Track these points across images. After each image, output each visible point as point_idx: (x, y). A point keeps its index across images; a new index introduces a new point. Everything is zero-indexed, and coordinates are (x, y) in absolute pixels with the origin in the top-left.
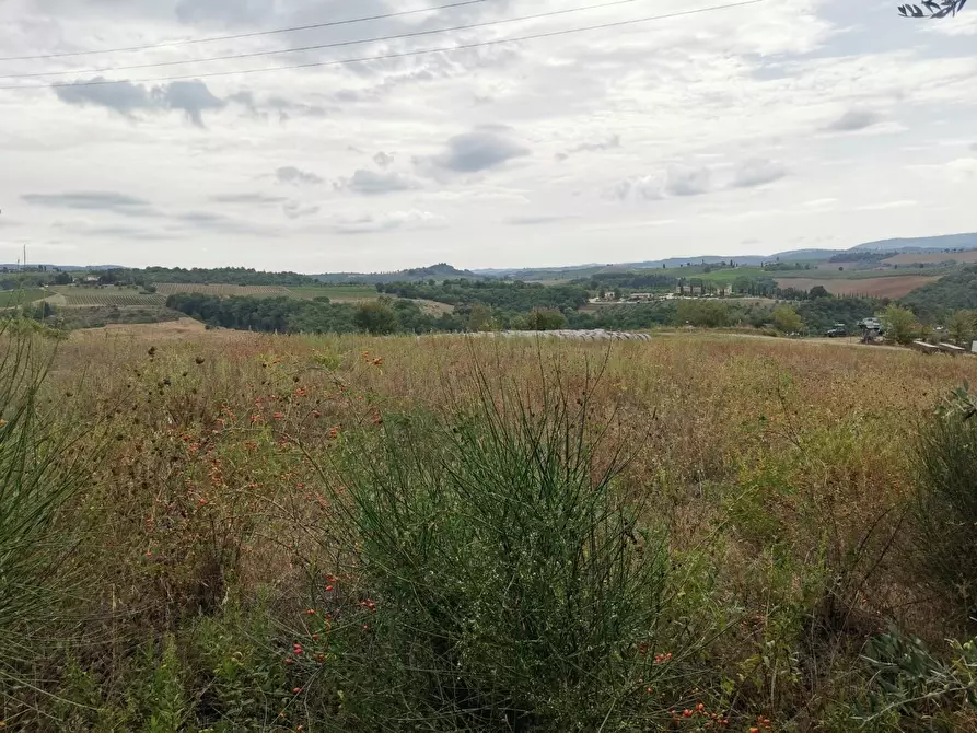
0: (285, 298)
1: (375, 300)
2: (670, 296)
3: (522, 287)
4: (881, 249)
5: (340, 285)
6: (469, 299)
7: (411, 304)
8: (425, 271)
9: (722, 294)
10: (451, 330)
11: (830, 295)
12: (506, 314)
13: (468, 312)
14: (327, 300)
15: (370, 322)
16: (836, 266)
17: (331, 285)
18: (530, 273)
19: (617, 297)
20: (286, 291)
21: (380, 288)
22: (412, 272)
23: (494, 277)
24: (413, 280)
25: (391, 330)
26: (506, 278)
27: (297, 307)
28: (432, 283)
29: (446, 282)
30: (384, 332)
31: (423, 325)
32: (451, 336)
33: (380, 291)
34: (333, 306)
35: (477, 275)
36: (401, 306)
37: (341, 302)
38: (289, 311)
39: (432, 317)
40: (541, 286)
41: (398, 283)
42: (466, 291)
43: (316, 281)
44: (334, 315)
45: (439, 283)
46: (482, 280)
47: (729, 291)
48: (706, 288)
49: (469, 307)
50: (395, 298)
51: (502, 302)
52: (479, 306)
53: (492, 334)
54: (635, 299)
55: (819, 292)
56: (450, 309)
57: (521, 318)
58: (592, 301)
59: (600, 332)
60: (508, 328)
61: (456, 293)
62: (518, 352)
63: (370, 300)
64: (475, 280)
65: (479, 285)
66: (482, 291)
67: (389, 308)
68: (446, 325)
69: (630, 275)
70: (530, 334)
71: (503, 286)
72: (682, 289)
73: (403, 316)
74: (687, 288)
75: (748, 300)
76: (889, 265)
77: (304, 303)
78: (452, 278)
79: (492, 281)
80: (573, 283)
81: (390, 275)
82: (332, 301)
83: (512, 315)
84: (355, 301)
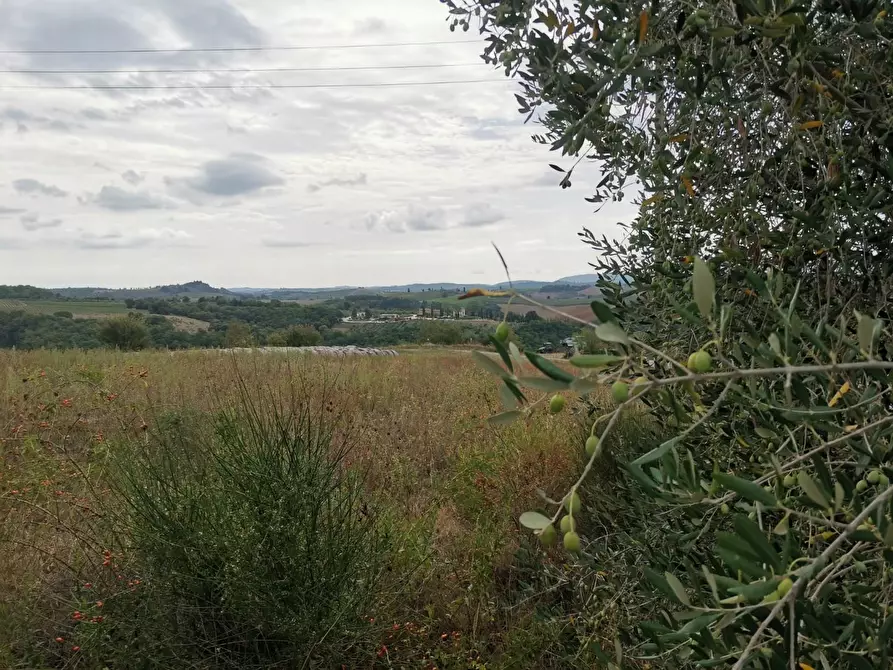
0: (20, 313)
1: (125, 315)
2: (414, 317)
3: (278, 306)
4: (578, 282)
5: (86, 299)
6: (226, 316)
7: (164, 320)
8: (179, 288)
9: (457, 316)
10: (207, 345)
11: (541, 319)
12: (262, 331)
13: (225, 328)
14: (68, 315)
15: (119, 337)
16: (545, 295)
17: (75, 300)
18: (287, 292)
19: (368, 316)
20: (22, 305)
21: (130, 304)
22: (165, 289)
23: (251, 296)
24: (165, 297)
25: (142, 347)
26: (264, 297)
27: (35, 322)
28: (186, 300)
29: (202, 300)
30: (134, 349)
31: (178, 341)
32: (207, 352)
33: (130, 307)
34: (78, 321)
35: (233, 294)
36: (155, 321)
37: (86, 317)
38: (26, 326)
39: (186, 333)
40: (297, 305)
41: (150, 299)
42: (223, 308)
43: (58, 295)
44: (78, 331)
45: (194, 300)
46: (238, 299)
47: (462, 313)
48: (444, 311)
49: (225, 324)
50: (146, 314)
51: (259, 320)
52: (235, 323)
53: (249, 350)
54: (385, 319)
55: (532, 315)
56: (205, 326)
57: (275, 335)
58: (345, 320)
59: (351, 348)
60: (264, 344)
61: (211, 310)
62: (274, 367)
63: (120, 316)
64: (231, 298)
65: (236, 303)
66: (239, 309)
67: (140, 324)
68: (202, 341)
69: (380, 298)
70: (284, 350)
71: (260, 304)
72: (424, 311)
73: (155, 332)
74: (428, 311)
75: (478, 321)
76: (584, 295)
77: (43, 318)
78: (207, 295)
79: (249, 299)
80: (329, 302)
81: (146, 291)
82: (75, 316)
83: (270, 332)
84: (101, 317)
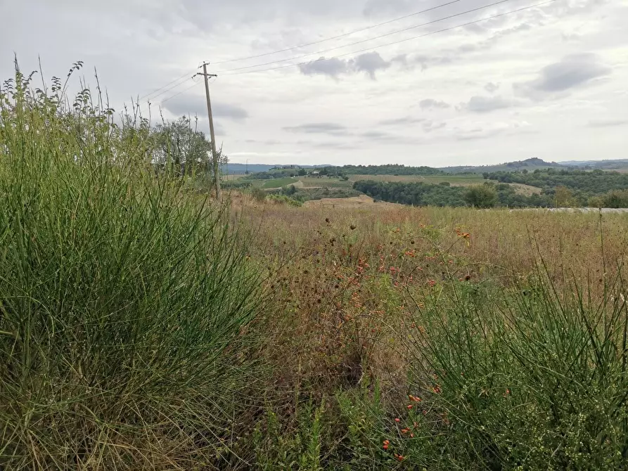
0: (421, 183)
1: (481, 184)
3: (600, 174)
5: (459, 174)
6: (555, 183)
7: (508, 187)
8: (521, 163)
10: (538, 205)
12: (585, 195)
13: (553, 192)
14: (448, 184)
15: (477, 200)
17: (452, 174)
18: (609, 163)
20: (423, 179)
21: (486, 176)
22: (510, 165)
23: (577, 167)
24: (511, 170)
25: (492, 206)
26: (587, 167)
27: (429, 189)
28: (525, 172)
29: (537, 171)
30: (487, 206)
31: (517, 202)
32: (538, 210)
33: (485, 178)
34: (453, 188)
35: (562, 166)
36: (502, 188)
37: (457, 186)
38: (424, 191)
39: (524, 196)
40: (617, 174)
41: (499, 172)
42: (553, 177)
43: (442, 172)
44: (453, 194)
45: (530, 171)
46: (566, 169)
49: (554, 189)
50: (496, 183)
51: (582, 186)
52: (564, 189)
53: (571, 210)
56: (538, 190)
57: (597, 198)
60: (585, 205)
61: (544, 179)
62: (592, 225)
63: (477, 185)
64: (559, 169)
65: (563, 173)
66: (566, 177)
67: (490, 190)
68: (535, 202)
70: (605, 210)
71: (583, 174)
73: (501, 195)
77: (433, 186)
78: (541, 168)
79: (574, 170)
81: (494, 167)
82: (452, 185)
83: (590, 196)
84: (466, 185)
